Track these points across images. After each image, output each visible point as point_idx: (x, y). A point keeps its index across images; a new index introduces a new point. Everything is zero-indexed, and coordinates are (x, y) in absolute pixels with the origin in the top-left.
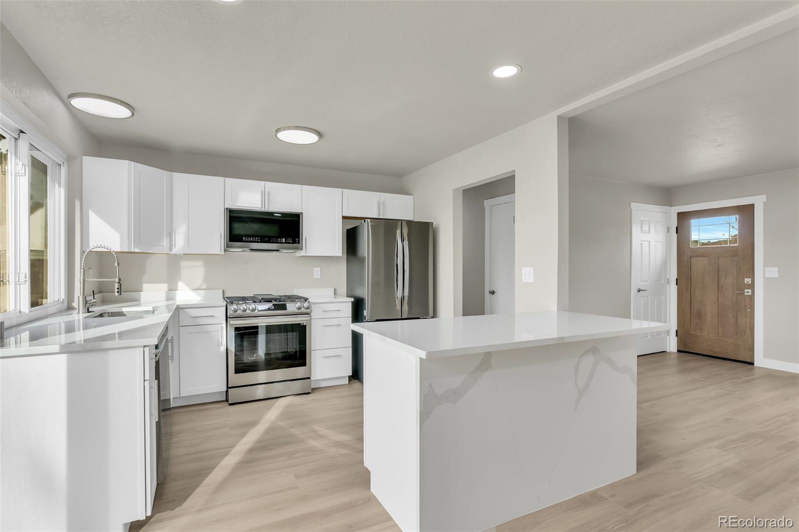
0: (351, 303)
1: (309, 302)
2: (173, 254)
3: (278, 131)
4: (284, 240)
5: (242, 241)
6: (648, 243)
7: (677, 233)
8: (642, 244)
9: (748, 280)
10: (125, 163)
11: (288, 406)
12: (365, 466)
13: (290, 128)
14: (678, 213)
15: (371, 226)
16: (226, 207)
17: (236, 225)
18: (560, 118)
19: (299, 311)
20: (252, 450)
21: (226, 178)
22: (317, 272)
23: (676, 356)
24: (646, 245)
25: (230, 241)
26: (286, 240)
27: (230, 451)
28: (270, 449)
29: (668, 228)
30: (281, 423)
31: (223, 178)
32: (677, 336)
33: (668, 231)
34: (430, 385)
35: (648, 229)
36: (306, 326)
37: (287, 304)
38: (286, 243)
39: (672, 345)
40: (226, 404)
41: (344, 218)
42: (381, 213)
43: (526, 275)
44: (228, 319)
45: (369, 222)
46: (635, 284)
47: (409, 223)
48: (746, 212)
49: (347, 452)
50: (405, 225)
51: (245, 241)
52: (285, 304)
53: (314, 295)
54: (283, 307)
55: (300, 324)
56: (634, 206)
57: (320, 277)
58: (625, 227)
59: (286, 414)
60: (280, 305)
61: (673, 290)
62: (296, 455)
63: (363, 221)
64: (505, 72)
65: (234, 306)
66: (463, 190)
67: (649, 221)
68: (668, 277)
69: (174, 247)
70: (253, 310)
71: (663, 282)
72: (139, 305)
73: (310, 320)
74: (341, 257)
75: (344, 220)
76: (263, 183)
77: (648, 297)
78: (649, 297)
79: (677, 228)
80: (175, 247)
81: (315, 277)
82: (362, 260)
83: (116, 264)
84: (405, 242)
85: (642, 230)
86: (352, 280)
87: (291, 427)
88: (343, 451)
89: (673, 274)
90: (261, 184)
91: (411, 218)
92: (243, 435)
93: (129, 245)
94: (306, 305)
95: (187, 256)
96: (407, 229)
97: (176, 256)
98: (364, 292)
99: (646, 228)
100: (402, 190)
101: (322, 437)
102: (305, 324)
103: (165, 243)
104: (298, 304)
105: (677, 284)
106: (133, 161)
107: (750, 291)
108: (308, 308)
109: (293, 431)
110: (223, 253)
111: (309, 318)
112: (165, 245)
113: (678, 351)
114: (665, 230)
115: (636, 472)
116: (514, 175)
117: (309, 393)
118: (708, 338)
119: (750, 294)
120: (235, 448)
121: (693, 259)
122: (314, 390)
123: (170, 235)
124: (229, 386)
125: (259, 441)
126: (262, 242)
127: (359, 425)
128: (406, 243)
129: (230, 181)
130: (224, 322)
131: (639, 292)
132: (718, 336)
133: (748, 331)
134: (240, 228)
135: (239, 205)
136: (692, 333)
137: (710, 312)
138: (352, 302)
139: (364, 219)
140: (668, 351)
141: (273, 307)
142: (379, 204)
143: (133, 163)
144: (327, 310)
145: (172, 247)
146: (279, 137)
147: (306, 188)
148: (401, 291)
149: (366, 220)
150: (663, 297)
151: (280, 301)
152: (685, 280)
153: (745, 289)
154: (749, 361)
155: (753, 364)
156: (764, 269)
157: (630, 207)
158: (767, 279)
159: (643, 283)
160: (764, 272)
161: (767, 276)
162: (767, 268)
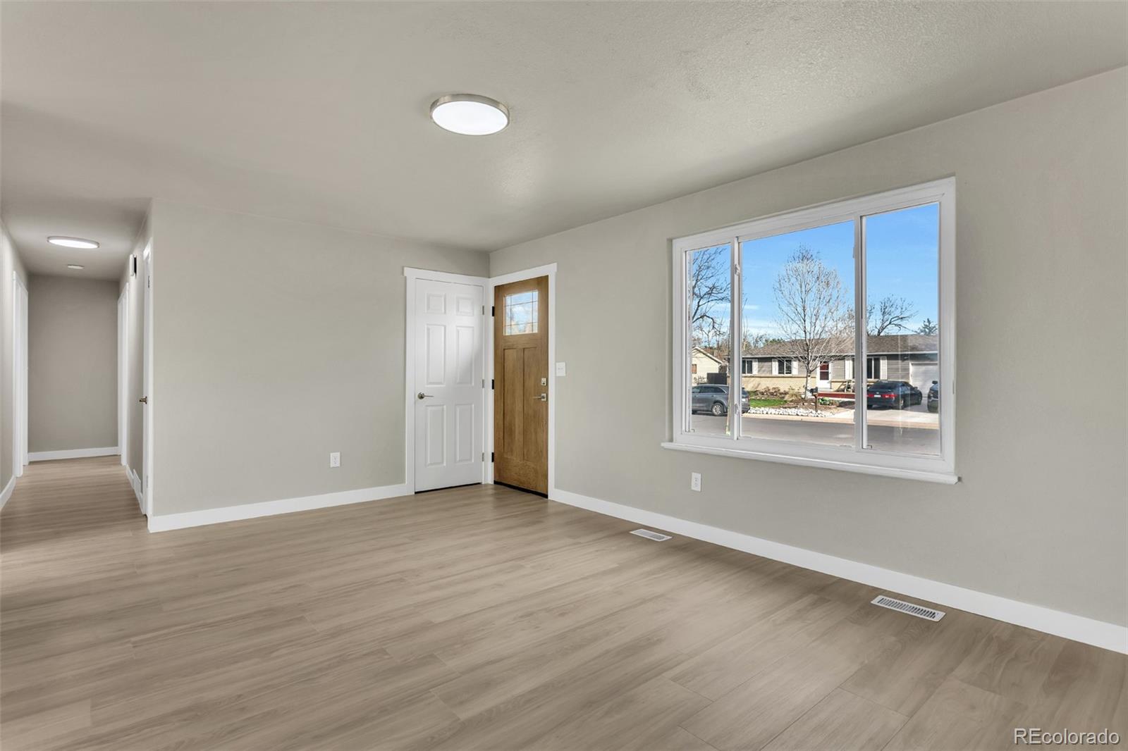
6: (443, 328)
7: (493, 314)
8: (429, 329)
9: (544, 380)
14: (495, 287)
24: (437, 330)
29: (483, 307)
32: (493, 461)
33: (483, 313)
35: (441, 308)
39: (488, 474)
46: (416, 380)
48: (543, 286)
56: (412, 273)
61: (490, 394)
67: (446, 295)
68: (481, 378)
77: (443, 405)
78: (445, 407)
79: (493, 308)
85: (428, 310)
89: (490, 375)
105: (493, 388)
107: (545, 395)
113: (495, 482)
118: (516, 465)
119: (545, 399)
121: (507, 352)
131: (421, 398)
132: (523, 460)
133: (544, 452)
136: (505, 456)
137: (518, 426)
140: (485, 483)
150: (474, 405)
152: (500, 383)
153: (541, 392)
154: (542, 492)
155: (546, 496)
156: (555, 364)
157: (403, 273)
158: (558, 378)
159: (428, 386)
160: (556, 369)
161: (558, 375)
162: (557, 364)
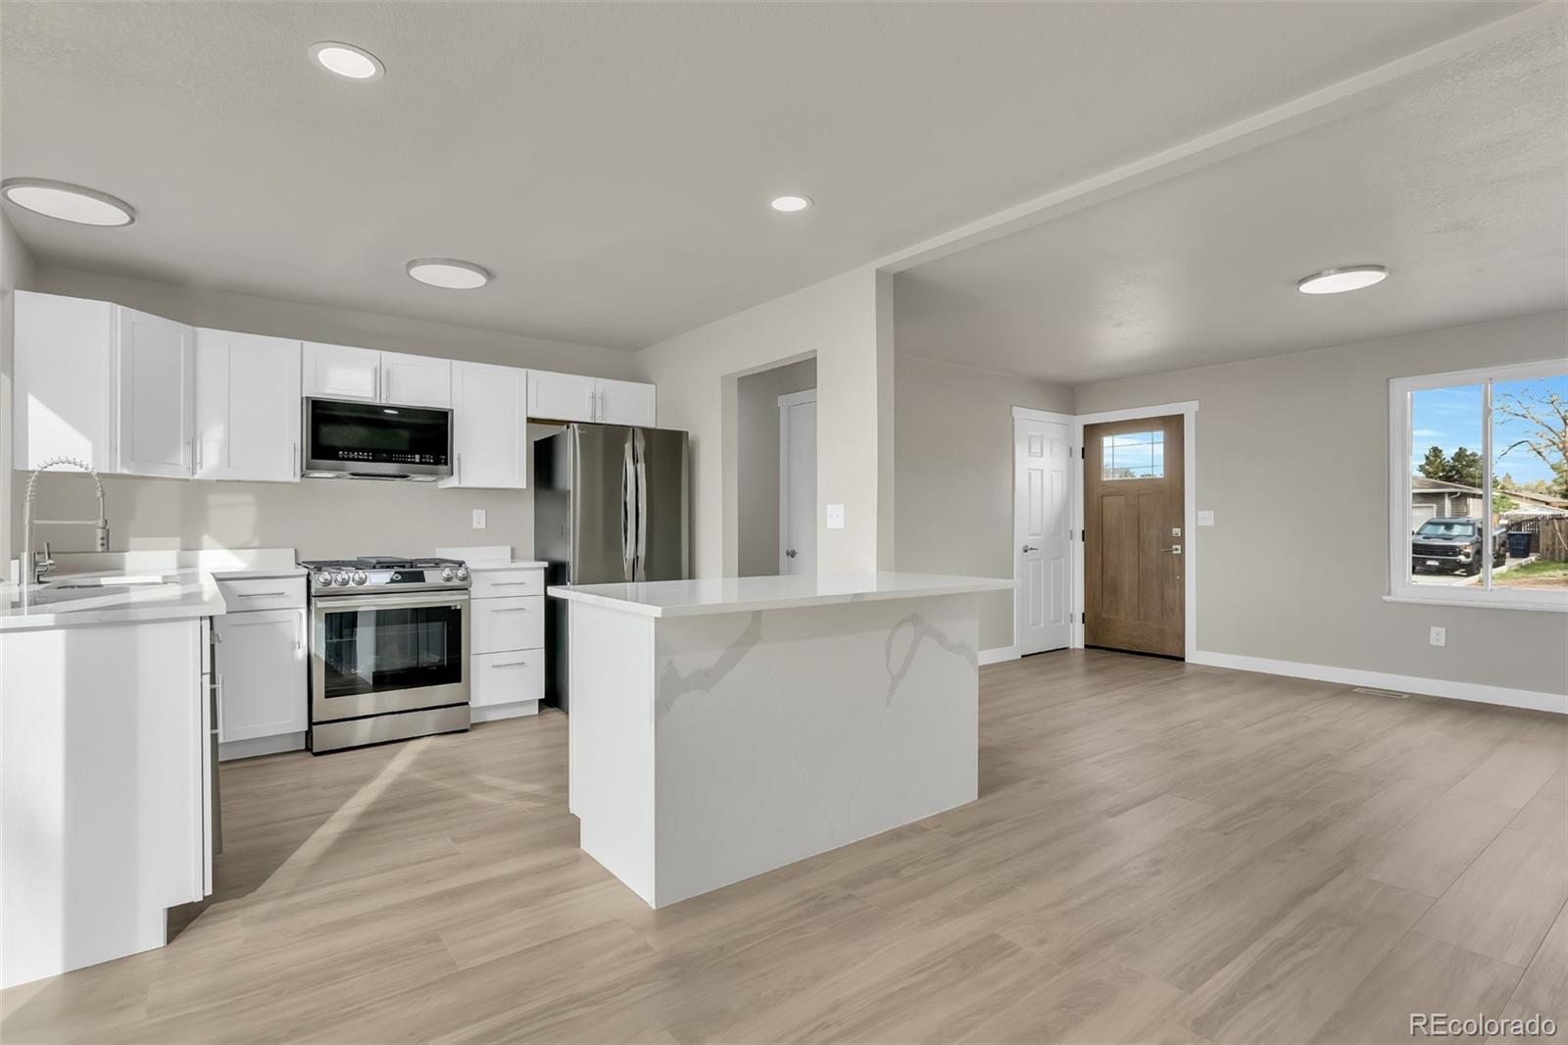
0: (543, 571)
1: (467, 569)
2: (198, 480)
3: (411, 264)
4: (417, 458)
5: (337, 458)
6: (1040, 472)
7: (1083, 457)
8: (1030, 475)
9: (1176, 531)
10: (104, 307)
11: (425, 752)
12: (571, 812)
13: (434, 261)
14: (1085, 426)
15: (580, 435)
16: (304, 395)
17: (325, 429)
18: (880, 274)
19: (449, 584)
20: (367, 814)
21: (305, 343)
22: (479, 518)
23: (1083, 652)
24: (1036, 475)
25: (313, 458)
26: (421, 458)
27: (329, 817)
28: (404, 810)
29: (1071, 450)
30: (418, 776)
31: (299, 341)
32: (1083, 622)
33: (1071, 455)
34: (670, 663)
35: (1039, 451)
36: (460, 610)
37: (425, 572)
38: (421, 463)
39: (1077, 638)
40: (309, 754)
41: (530, 420)
42: (598, 414)
43: (833, 516)
44: (313, 599)
45: (576, 430)
46: (1022, 537)
47: (648, 432)
48: (1173, 425)
49: (540, 805)
50: (639, 435)
51: (343, 459)
52: (422, 572)
53: (475, 558)
54: (419, 577)
55: (450, 607)
56: (1019, 413)
57: (484, 527)
58: (1003, 449)
59: (422, 763)
60: (410, 573)
61: (1078, 548)
62: (451, 815)
63: (566, 426)
64: (789, 204)
65: (325, 575)
66: (739, 379)
67: (1042, 436)
68: (1071, 528)
69: (198, 466)
70: (362, 582)
71: (1063, 535)
72: (123, 575)
73: (469, 600)
74: (522, 490)
75: (530, 424)
76: (376, 353)
77: (1040, 559)
78: (1042, 561)
79: (1083, 449)
80: (201, 467)
81: (475, 526)
82: (563, 496)
83: (99, 494)
84: (639, 465)
85: (1030, 451)
86: (546, 530)
87: (438, 780)
88: (533, 804)
89: (1079, 525)
90: (372, 355)
91: (651, 424)
92: (349, 795)
93: (112, 462)
94: (461, 573)
95: (223, 485)
96: (643, 443)
97: (201, 483)
98: (569, 553)
99: (1036, 448)
100: (636, 375)
101: (492, 789)
102: (459, 607)
103: (182, 457)
104: (447, 572)
105: (1083, 540)
106: (120, 304)
107: (1179, 547)
108: (464, 579)
109: (440, 784)
110: (298, 479)
111: (467, 597)
112: (181, 462)
113: (1086, 646)
114: (1066, 452)
115: (977, 798)
116: (816, 358)
117: (465, 731)
118: (1126, 626)
119: (1179, 552)
120: (337, 813)
121: (1106, 499)
122: (475, 726)
123: (193, 443)
124: (314, 721)
125: (380, 801)
126: (374, 460)
127: (562, 769)
128: (641, 467)
129: (312, 348)
130: (304, 604)
131: (1026, 551)
132: (1139, 619)
133: (1177, 611)
134: (333, 435)
135: (328, 392)
136: (1104, 616)
137: (1128, 580)
138: (545, 569)
139: (567, 423)
140: (1071, 647)
141: (400, 578)
142: (594, 397)
143: (119, 307)
144: (499, 582)
145: (196, 467)
146: (413, 276)
147: (459, 365)
148: (633, 548)
149: (571, 425)
150: (1063, 560)
151: (411, 567)
152: (1095, 535)
153: (1173, 544)
154: (1178, 655)
155: (1183, 659)
156: (1197, 514)
157: (1011, 414)
158: (1199, 529)
159: (1032, 538)
160: (1197, 518)
161: (1199, 524)
162: (1199, 512)
